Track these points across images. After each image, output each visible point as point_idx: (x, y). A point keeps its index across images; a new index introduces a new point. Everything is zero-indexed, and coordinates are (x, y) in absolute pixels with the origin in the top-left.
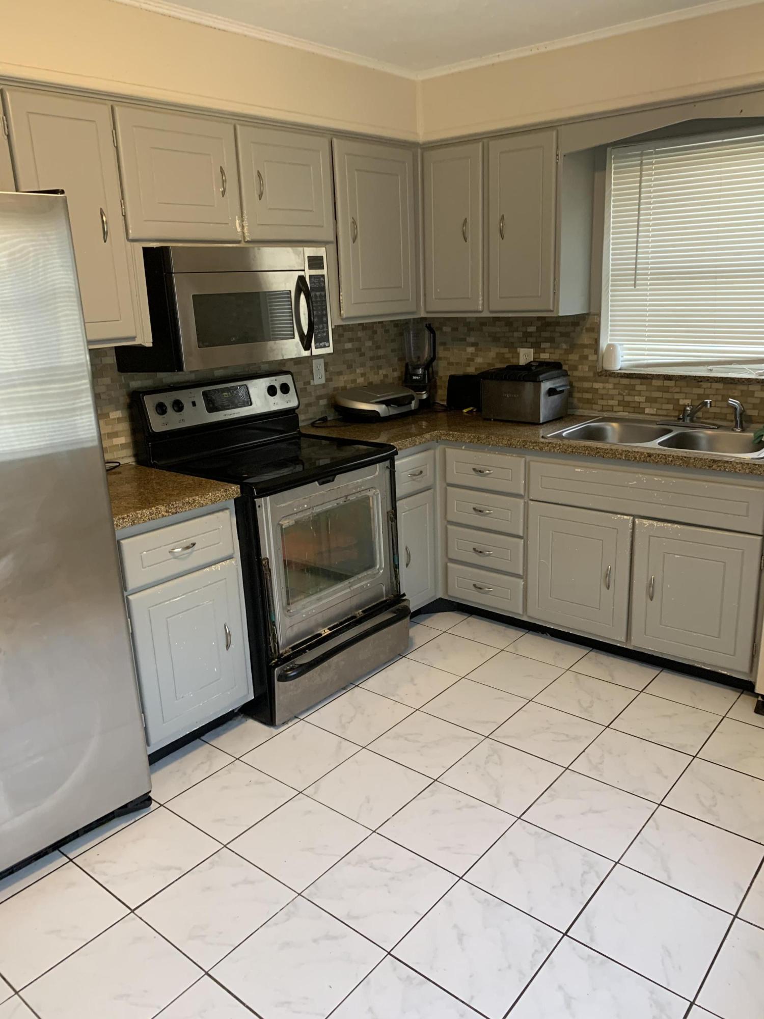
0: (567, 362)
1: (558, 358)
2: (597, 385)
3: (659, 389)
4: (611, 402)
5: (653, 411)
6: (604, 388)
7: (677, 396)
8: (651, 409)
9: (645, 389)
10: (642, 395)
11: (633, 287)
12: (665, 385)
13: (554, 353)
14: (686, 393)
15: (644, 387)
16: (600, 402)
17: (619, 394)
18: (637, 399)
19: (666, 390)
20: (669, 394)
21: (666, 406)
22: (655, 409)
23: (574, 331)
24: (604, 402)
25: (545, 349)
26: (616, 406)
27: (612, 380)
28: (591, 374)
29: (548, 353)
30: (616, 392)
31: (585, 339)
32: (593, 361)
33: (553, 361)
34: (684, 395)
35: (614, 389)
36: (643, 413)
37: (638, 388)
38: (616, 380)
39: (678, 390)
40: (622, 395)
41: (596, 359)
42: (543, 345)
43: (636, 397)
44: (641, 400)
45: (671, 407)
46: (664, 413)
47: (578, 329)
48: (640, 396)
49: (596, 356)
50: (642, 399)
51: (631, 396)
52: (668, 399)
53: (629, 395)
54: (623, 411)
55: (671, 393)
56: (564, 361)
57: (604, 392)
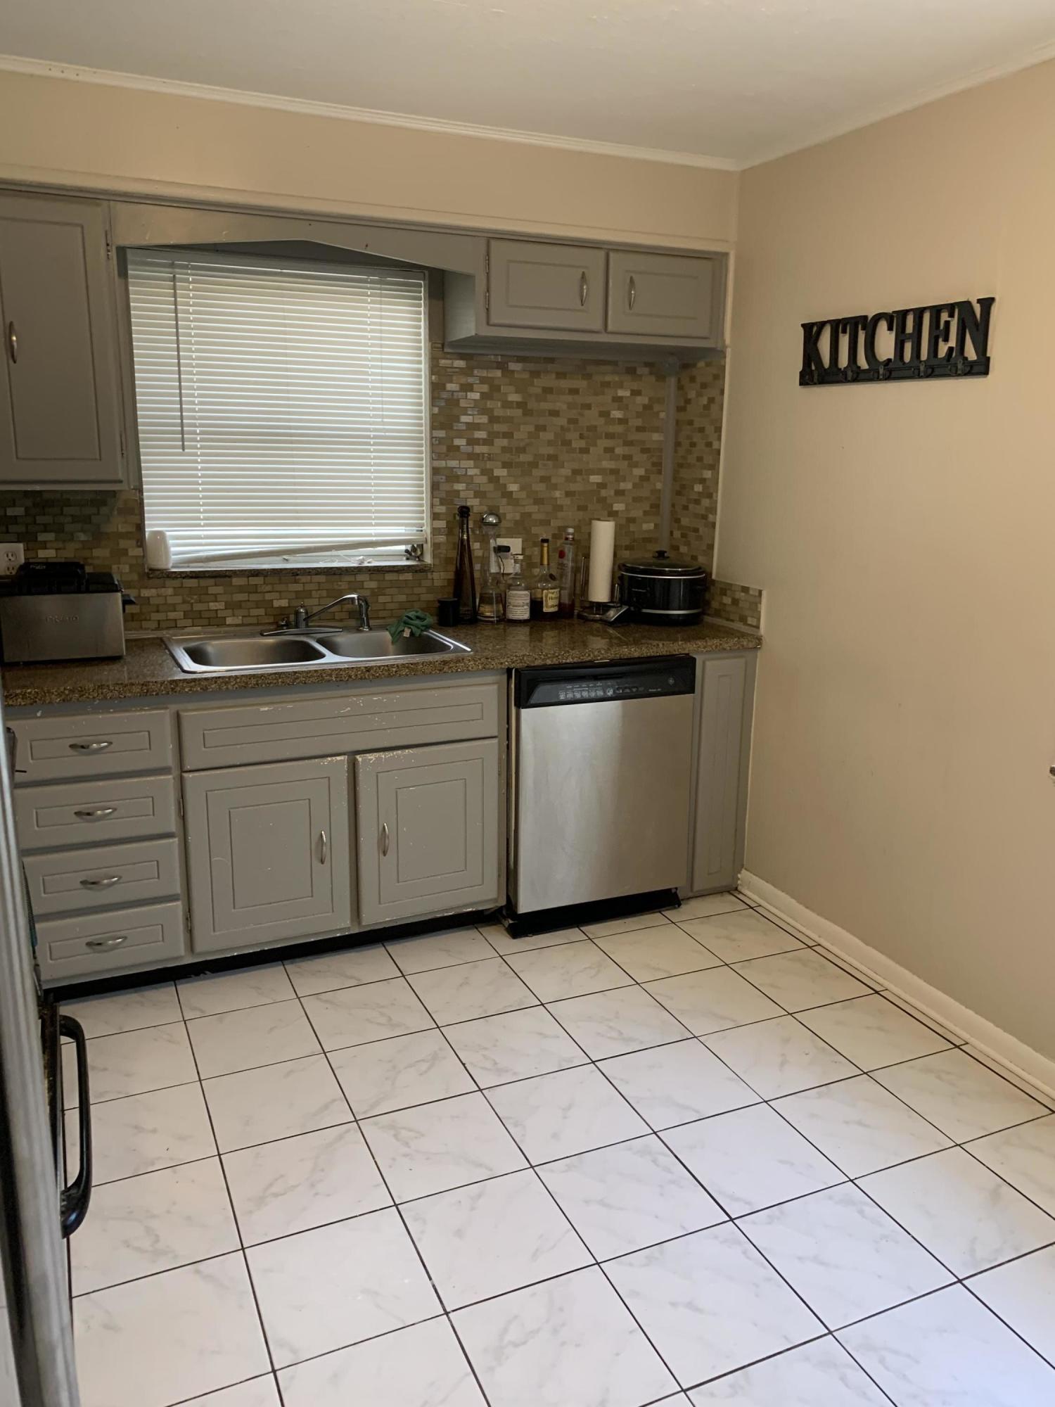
0: (90, 561)
1: (72, 556)
2: (145, 593)
3: (241, 589)
4: (172, 615)
5: (238, 621)
6: (158, 596)
7: (268, 596)
8: (235, 618)
9: (222, 592)
10: (218, 600)
11: (181, 450)
12: (251, 583)
13: (64, 549)
14: (280, 592)
15: (219, 590)
16: (155, 616)
17: (184, 602)
18: (213, 606)
19: (254, 590)
20: (257, 595)
21: (255, 612)
22: (240, 618)
23: (98, 514)
24: (161, 616)
25: (45, 542)
26: (181, 619)
27: (169, 582)
28: (135, 577)
29: (52, 548)
30: (178, 599)
31: (119, 525)
32: (136, 557)
33: (63, 560)
34: (278, 594)
35: (175, 595)
36: (224, 624)
37: (212, 590)
38: (177, 583)
39: (268, 588)
40: (188, 602)
41: (142, 554)
42: (41, 537)
43: (211, 604)
44: (218, 608)
45: (261, 612)
46: (254, 621)
47: (104, 510)
48: (216, 601)
49: (141, 549)
50: (221, 606)
51: (203, 602)
52: (257, 602)
53: (200, 602)
54: (193, 626)
55: (260, 593)
56: (86, 559)
57: (160, 601)
